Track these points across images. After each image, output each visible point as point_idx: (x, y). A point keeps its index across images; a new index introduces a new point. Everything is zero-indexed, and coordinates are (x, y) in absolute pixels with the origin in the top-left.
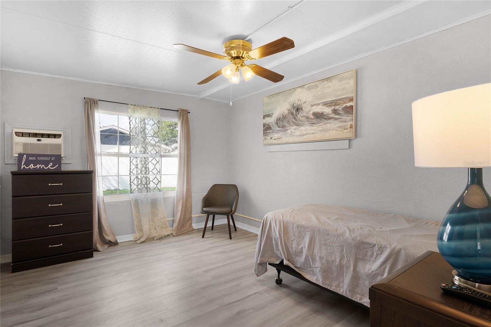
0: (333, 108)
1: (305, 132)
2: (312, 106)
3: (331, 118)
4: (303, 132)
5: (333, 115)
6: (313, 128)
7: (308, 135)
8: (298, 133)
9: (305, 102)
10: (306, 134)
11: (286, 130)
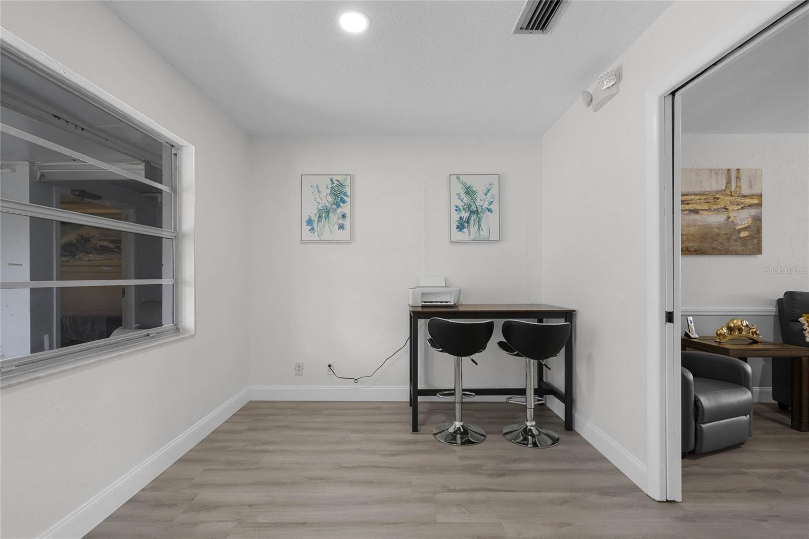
0: (115, 245)
1: (93, 259)
2: (99, 240)
3: (115, 251)
4: (91, 258)
5: (116, 250)
6: (100, 256)
7: (96, 261)
8: (86, 258)
9: (93, 236)
10: (94, 260)
11: (74, 255)
